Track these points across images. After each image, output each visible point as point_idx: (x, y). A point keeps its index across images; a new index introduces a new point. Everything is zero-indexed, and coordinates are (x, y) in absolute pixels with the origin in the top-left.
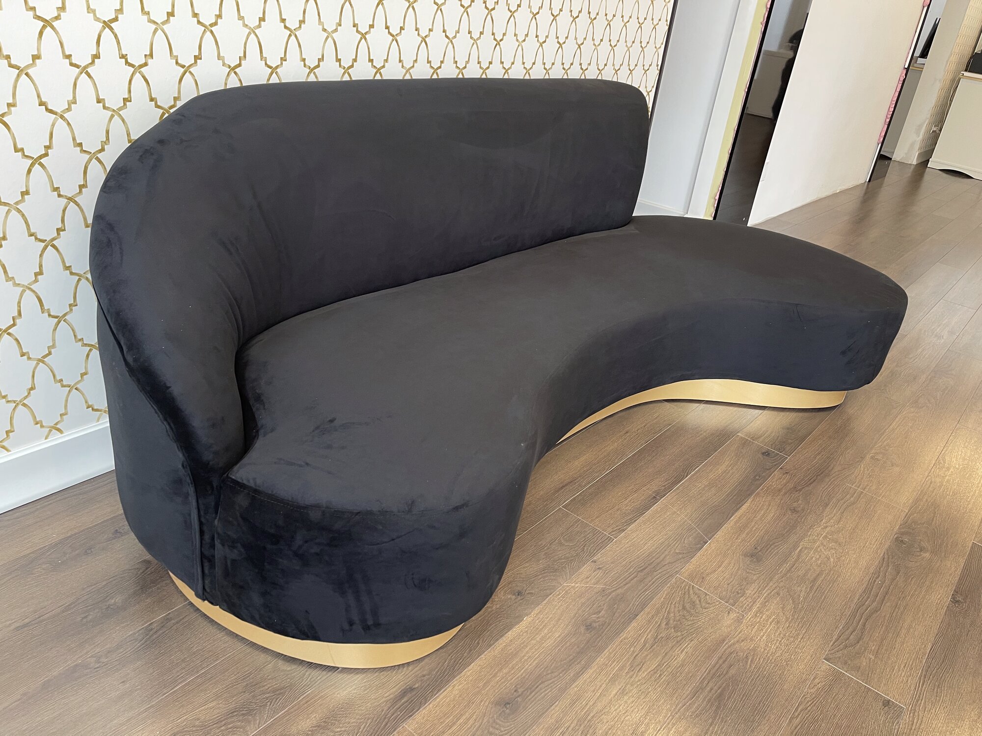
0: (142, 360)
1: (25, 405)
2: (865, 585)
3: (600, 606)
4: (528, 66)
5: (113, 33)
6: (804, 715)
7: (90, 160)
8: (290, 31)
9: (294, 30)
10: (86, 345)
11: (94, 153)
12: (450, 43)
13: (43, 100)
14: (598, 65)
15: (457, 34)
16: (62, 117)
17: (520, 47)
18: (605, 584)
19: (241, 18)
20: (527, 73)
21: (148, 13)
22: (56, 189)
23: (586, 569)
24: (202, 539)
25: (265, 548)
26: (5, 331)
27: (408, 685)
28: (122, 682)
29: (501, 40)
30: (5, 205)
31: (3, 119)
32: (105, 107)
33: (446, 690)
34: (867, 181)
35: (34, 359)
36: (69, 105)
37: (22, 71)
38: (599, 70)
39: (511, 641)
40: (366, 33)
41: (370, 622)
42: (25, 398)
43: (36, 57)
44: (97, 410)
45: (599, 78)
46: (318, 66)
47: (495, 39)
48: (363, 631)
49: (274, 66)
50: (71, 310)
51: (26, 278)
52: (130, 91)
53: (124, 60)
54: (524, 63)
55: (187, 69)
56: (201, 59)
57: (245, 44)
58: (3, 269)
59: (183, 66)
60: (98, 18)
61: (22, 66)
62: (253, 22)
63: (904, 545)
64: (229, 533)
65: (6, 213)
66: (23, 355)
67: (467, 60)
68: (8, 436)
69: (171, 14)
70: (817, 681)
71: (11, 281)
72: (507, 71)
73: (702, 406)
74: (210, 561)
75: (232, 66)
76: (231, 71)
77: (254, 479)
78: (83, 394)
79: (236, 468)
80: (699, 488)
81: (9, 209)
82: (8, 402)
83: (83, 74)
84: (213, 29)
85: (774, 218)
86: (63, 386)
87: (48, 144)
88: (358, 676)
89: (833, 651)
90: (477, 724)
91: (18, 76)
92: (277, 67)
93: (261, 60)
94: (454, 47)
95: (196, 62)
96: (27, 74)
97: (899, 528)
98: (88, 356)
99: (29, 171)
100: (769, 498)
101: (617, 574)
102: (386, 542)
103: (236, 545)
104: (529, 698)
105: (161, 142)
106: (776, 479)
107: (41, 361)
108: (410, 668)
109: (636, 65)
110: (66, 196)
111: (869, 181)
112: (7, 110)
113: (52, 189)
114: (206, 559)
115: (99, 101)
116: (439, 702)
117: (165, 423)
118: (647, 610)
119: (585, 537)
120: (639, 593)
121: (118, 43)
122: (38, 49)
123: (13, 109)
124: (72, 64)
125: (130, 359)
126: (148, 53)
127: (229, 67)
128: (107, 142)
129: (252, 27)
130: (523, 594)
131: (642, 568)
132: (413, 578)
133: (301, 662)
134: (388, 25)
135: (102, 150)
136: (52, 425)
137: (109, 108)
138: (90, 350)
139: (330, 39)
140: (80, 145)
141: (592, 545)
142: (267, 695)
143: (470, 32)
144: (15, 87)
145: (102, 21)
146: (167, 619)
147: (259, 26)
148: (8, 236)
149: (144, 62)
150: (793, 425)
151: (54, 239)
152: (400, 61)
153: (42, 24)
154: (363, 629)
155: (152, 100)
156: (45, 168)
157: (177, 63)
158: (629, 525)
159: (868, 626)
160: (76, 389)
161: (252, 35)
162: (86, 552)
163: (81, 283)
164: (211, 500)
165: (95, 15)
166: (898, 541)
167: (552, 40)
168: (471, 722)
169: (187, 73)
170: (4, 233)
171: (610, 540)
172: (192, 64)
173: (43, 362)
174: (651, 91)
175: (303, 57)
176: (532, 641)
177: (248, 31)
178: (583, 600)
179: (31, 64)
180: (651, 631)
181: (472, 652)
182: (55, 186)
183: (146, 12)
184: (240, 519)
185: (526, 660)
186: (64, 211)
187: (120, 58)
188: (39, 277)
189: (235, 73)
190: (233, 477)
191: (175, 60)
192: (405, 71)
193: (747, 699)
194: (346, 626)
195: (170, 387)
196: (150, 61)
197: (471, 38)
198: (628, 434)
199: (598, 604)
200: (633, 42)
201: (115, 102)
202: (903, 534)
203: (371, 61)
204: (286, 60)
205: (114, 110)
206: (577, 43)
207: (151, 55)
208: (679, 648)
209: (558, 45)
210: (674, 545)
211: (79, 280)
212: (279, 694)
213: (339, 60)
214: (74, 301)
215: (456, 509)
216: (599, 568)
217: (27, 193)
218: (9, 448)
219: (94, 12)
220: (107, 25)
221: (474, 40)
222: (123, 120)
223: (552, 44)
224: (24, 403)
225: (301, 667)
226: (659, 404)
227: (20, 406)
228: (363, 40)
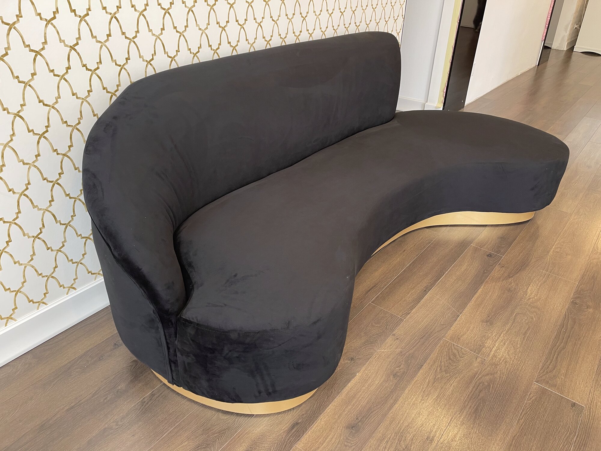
0: (123, 254)
1: (53, 277)
2: (555, 334)
3: (400, 362)
4: (323, 30)
5: (76, 52)
6: (526, 417)
7: (73, 130)
8: (180, 33)
9: (182, 32)
10: (83, 238)
11: (74, 126)
12: (276, 24)
13: (41, 99)
14: (366, 21)
15: (279, 17)
16: (53, 107)
17: (318, 18)
18: (402, 348)
19: (150, 31)
20: (324, 34)
21: (96, 37)
22: (55, 150)
23: (389, 340)
24: (169, 352)
25: (207, 356)
26: (36, 237)
27: (295, 421)
28: (133, 435)
29: (306, 16)
30: (27, 165)
31: (20, 114)
32: (77, 98)
33: (317, 422)
34: (537, 65)
35: (55, 250)
36: (56, 100)
37: (26, 84)
38: (367, 25)
39: (351, 389)
40: (225, 27)
41: (270, 391)
42: (53, 273)
43: (33, 74)
44: (94, 274)
45: (367, 31)
46: (198, 52)
47: (302, 17)
48: (267, 396)
49: (173, 56)
50: (73, 219)
51: (44, 204)
52: (91, 86)
53: (85, 68)
54: (321, 28)
55: (122, 67)
56: (130, 59)
57: (155, 46)
58: (31, 202)
59: (120, 66)
60: (67, 45)
61: (26, 81)
62: (157, 32)
63: (577, 306)
64: (185, 349)
65: (28, 169)
66: (48, 249)
67: (287, 32)
68: (45, 296)
69: (109, 35)
70: (532, 395)
71: (36, 208)
72: (311, 35)
73: (448, 228)
74: (174, 363)
75: (148, 60)
76: (148, 63)
77: (196, 317)
78: (85, 266)
79: (184, 311)
80: (451, 282)
81: (29, 166)
82: (43, 277)
83: (62, 80)
84: (134, 40)
85: (481, 97)
86: (73, 263)
87: (47, 125)
88: (266, 418)
89: (539, 377)
90: (337, 441)
91: (25, 87)
92: (174, 57)
93: (165, 54)
94: (278, 26)
95: (127, 62)
96: (30, 85)
97: (574, 295)
98: (85, 243)
99: (38, 142)
100: (494, 284)
101: (408, 341)
102: (276, 347)
103: (189, 355)
104: (365, 422)
105: (115, 118)
106: (497, 271)
107: (59, 251)
108: (295, 411)
109: (389, 18)
110: (61, 154)
111: (538, 65)
112: (21, 109)
113: (53, 151)
114: (173, 362)
115: (73, 95)
116: (314, 430)
117: (141, 289)
118: (428, 361)
119: (386, 320)
120: (422, 352)
121: (80, 58)
122: (34, 69)
123: (24, 107)
124: (55, 75)
125: (116, 254)
126: (98, 61)
127: (147, 61)
128: (81, 118)
129: (157, 35)
130: (354, 359)
131: (422, 336)
132: (293, 364)
133: (232, 413)
134: (237, 19)
135: (79, 123)
136: (70, 286)
137: (80, 97)
138: (86, 240)
139: (204, 34)
140: (66, 122)
141: (391, 325)
142: (216, 435)
143: (286, 15)
144: (24, 94)
145: (69, 46)
146: (153, 395)
147: (162, 34)
148: (31, 182)
149: (97, 67)
150: (504, 235)
151: (58, 180)
152: (247, 40)
153: (35, 54)
154: (267, 395)
155: (104, 89)
156: (47, 139)
157: (116, 64)
158: (412, 310)
159: (559, 359)
160: (81, 263)
161: (158, 39)
162: (100, 359)
163: (76, 202)
164: (172, 330)
165: (64, 43)
166: (574, 303)
167: (337, 11)
168: (334, 440)
169: (123, 69)
170: (29, 181)
171: (401, 320)
172: (125, 63)
173: (60, 251)
174: (400, 32)
175: (189, 48)
176: (363, 388)
177: (155, 37)
178: (390, 360)
179: (31, 79)
180: (431, 374)
181: (329, 397)
182: (55, 149)
183: (94, 36)
184: (191, 342)
185: (361, 400)
186: (62, 162)
187: (83, 67)
188: (52, 203)
189: (151, 64)
190: (184, 317)
191: (115, 63)
192: (250, 45)
193: (492, 411)
194: (257, 394)
195: (141, 269)
196: (100, 66)
197: (288, 18)
198: (405, 252)
199: (399, 361)
200: (387, 4)
201: (83, 94)
202: (576, 298)
203: (229, 43)
204: (179, 52)
205: (83, 99)
206: (352, 10)
207: (101, 62)
208: (449, 383)
209: (341, 14)
210: (440, 320)
211: (75, 201)
212: (222, 434)
213: (210, 46)
214: (74, 214)
215: (315, 323)
216: (397, 339)
217: (39, 155)
218: (47, 303)
219: (64, 41)
220: (72, 48)
221: (290, 19)
222: (89, 104)
223: (337, 14)
224: (52, 276)
225: (232, 416)
226: (422, 230)
227: (50, 278)
228: (224, 31)
